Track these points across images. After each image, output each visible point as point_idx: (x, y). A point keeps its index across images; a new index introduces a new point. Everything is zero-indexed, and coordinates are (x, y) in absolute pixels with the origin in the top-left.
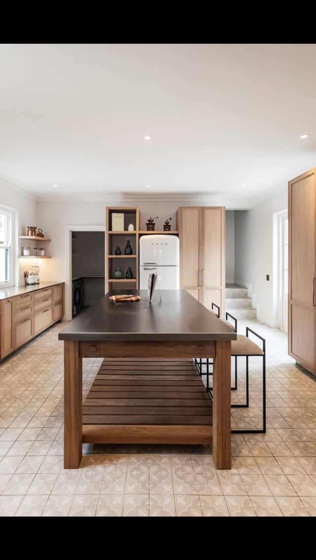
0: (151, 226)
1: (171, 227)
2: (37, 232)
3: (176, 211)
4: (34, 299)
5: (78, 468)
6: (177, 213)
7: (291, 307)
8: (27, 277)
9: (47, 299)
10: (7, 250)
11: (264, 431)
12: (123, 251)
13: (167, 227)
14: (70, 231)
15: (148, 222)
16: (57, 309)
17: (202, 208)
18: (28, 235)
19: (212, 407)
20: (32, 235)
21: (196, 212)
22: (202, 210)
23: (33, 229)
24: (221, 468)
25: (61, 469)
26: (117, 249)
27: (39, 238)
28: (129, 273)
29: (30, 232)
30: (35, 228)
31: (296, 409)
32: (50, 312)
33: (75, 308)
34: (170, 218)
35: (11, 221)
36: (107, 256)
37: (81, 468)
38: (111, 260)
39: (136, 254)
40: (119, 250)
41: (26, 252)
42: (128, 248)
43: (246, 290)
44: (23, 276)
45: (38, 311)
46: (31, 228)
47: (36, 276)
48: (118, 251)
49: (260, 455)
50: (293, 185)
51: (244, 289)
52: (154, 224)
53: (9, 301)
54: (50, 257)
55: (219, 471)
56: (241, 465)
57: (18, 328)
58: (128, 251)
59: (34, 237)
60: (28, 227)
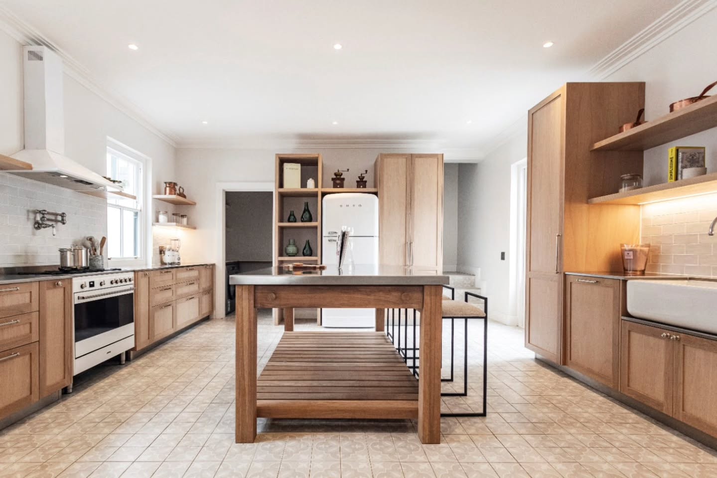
0: (338, 181)
1: (367, 184)
2: (178, 192)
3: (373, 162)
4: (176, 279)
5: (253, 442)
6: (375, 165)
7: (529, 282)
8: (164, 253)
9: (193, 282)
10: (136, 214)
11: (484, 415)
12: (298, 217)
13: (361, 182)
14: (224, 190)
15: (335, 177)
16: (206, 299)
17: (412, 155)
18: (165, 194)
19: (418, 387)
20: (170, 194)
21: (402, 161)
22: (411, 158)
23: (172, 186)
24: (427, 441)
25: (232, 443)
26: (291, 215)
27: (181, 199)
28: (307, 248)
29: (168, 189)
30: (175, 184)
31: (527, 398)
32: (196, 301)
33: (229, 302)
34: (366, 171)
35: (142, 173)
36: (275, 224)
37: (256, 442)
38: (281, 229)
39: (317, 221)
40: (293, 215)
41: (162, 218)
42: (307, 212)
43: (473, 277)
44: (158, 252)
45: (181, 297)
46: (170, 183)
47: (176, 253)
48: (292, 217)
49: (476, 433)
50: (534, 115)
51: (470, 277)
52: (343, 179)
53: (146, 275)
54: (195, 228)
55: (424, 445)
56: (452, 440)
57: (156, 315)
58: (307, 215)
59: (174, 197)
60: (166, 183)
